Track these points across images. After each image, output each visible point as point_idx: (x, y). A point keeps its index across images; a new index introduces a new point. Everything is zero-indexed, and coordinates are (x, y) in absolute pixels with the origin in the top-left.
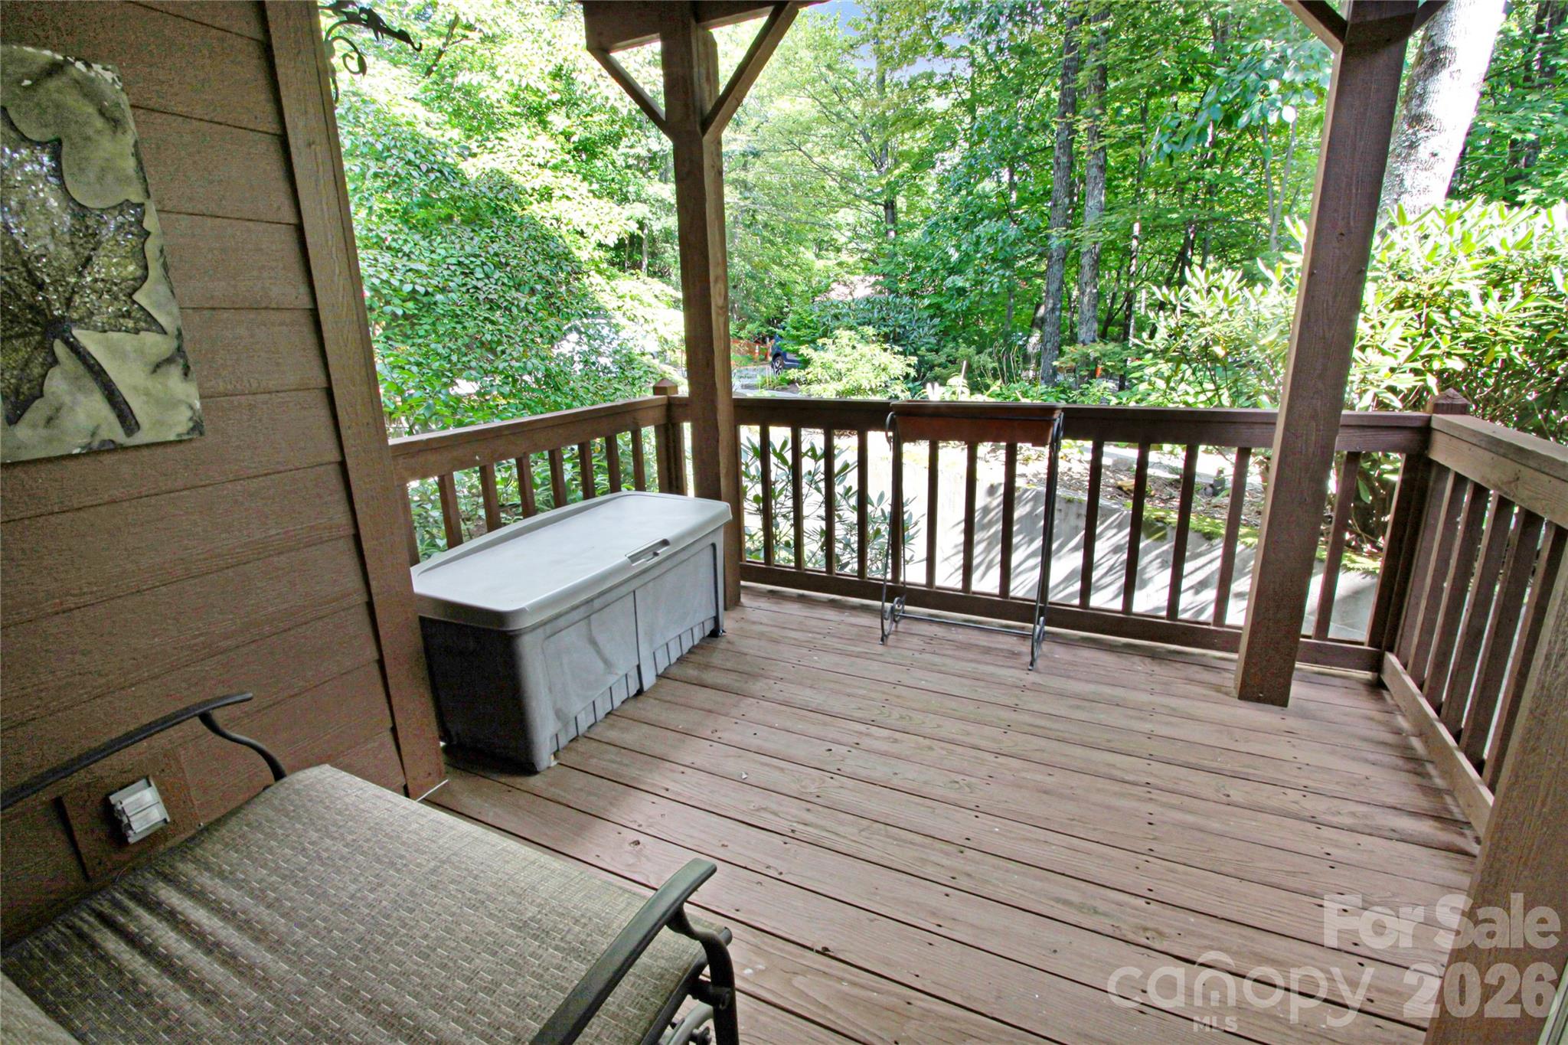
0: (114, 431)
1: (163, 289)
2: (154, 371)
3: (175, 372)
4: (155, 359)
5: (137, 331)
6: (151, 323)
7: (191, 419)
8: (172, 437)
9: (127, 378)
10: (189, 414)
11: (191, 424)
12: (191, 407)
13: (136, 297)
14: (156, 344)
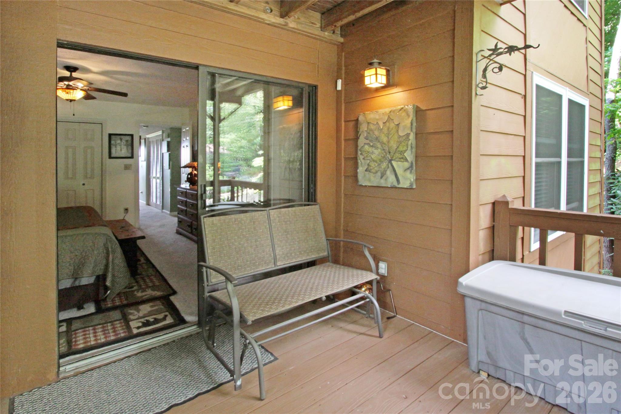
0: (395, 184)
1: (410, 152)
2: (405, 171)
3: (409, 171)
4: (406, 168)
5: (403, 162)
6: (406, 160)
7: (410, 183)
8: (405, 187)
9: (399, 172)
10: (410, 182)
11: (410, 185)
12: (411, 181)
13: (405, 154)
14: (407, 165)
